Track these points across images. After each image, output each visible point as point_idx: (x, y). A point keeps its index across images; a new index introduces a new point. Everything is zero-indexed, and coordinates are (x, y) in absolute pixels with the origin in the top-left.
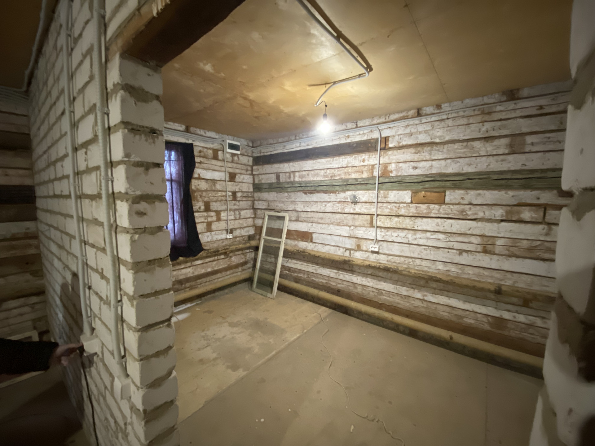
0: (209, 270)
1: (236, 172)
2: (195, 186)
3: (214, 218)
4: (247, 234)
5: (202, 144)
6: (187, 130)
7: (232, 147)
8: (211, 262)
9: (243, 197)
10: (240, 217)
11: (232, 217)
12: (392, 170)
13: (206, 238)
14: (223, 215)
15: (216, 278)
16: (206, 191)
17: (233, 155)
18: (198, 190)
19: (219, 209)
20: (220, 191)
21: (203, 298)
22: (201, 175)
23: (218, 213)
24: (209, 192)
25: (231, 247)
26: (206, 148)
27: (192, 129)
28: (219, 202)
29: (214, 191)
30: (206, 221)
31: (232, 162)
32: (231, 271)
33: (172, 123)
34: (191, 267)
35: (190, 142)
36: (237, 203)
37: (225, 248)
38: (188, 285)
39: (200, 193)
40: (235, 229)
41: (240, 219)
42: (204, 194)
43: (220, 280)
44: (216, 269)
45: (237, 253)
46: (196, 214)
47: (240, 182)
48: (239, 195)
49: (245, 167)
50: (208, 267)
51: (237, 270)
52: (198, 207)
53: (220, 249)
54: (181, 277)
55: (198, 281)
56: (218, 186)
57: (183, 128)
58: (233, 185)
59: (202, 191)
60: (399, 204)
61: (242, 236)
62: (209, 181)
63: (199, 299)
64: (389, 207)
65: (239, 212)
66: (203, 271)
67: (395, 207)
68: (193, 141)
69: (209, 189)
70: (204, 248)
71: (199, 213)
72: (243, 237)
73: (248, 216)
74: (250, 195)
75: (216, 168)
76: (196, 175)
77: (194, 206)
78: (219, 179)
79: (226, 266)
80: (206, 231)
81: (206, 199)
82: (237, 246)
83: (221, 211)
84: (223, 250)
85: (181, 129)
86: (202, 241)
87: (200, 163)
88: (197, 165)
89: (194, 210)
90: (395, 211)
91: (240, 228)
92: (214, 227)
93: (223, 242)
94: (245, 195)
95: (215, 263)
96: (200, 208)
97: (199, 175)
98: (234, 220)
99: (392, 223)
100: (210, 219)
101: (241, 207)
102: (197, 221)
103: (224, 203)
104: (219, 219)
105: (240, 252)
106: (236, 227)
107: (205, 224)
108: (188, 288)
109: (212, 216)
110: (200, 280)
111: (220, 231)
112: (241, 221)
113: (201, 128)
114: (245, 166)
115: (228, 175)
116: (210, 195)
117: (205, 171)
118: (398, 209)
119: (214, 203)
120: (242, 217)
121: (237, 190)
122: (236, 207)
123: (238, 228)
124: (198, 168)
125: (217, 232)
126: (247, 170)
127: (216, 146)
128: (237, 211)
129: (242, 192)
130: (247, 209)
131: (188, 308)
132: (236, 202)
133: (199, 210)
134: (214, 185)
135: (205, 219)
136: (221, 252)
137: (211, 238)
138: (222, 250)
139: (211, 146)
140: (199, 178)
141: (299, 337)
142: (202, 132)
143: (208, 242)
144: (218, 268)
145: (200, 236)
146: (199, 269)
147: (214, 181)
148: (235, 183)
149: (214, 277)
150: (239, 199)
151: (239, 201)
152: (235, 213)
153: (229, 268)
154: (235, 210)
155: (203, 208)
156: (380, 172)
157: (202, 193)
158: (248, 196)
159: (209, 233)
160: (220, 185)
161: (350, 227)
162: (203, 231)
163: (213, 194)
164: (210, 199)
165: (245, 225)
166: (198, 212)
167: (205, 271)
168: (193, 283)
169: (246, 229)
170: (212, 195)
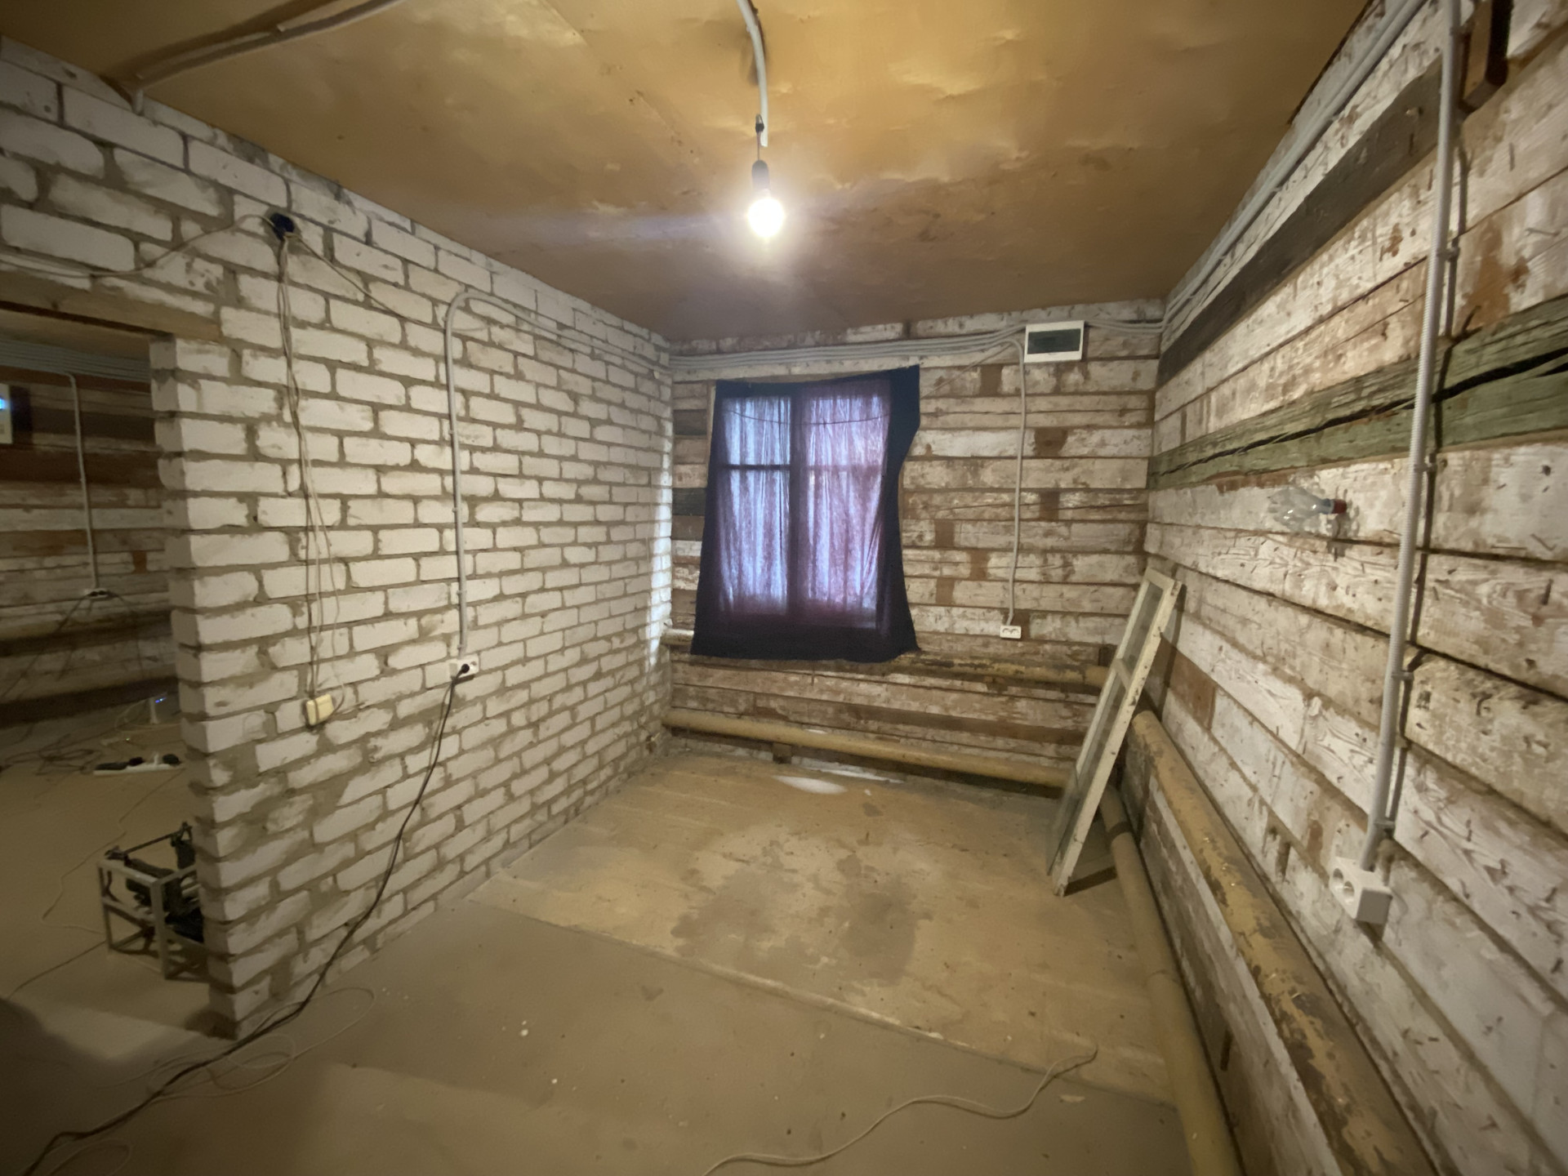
0: (935, 710)
1: (1068, 424)
2: (913, 478)
3: (965, 571)
4: (1096, 639)
5: (947, 360)
6: (908, 334)
7: (1043, 343)
8: (940, 689)
9: (1092, 507)
10: (1066, 576)
11: (1033, 575)
13: (932, 619)
14: (997, 564)
16: (940, 491)
17: (1061, 368)
18: (920, 490)
19: (981, 545)
20: (992, 490)
21: (911, 778)
22: (933, 447)
23: (979, 556)
24: (953, 494)
26: (960, 368)
27: (921, 327)
28: (985, 524)
29: (971, 490)
30: (937, 573)
31: (1057, 391)
32: (1012, 743)
33: (868, 329)
34: (885, 686)
35: (913, 362)
36: (1063, 530)
38: (873, 725)
39: (925, 498)
40: (1044, 614)
41: (1065, 581)
42: (937, 499)
43: (969, 751)
45: (1040, 692)
46: (908, 554)
47: (1081, 457)
48: (1072, 500)
49: (1114, 402)
50: (932, 702)
51: (1035, 747)
52: (916, 534)
54: (857, 701)
55: (901, 727)
56: (988, 477)
57: (894, 330)
58: (1047, 470)
59: (932, 492)
61: (1069, 643)
62: (956, 462)
63: (901, 774)
64: (1483, 590)
65: (1063, 557)
66: (914, 707)
67: (1521, 595)
68: (921, 358)
69: (953, 485)
70: (920, 645)
71: (917, 552)
72: (1075, 648)
73: (1109, 576)
74: (1127, 502)
75: (986, 421)
76: (918, 451)
77: (906, 531)
78: (994, 453)
79: (991, 718)
80: (934, 602)
81: (941, 514)
83: (993, 550)
85: (891, 335)
86: (917, 628)
87: (936, 414)
88: (924, 421)
89: (904, 541)
90: (1514, 638)
91: (1064, 614)
92: (960, 593)
93: (986, 645)
94: (1103, 500)
95: (954, 696)
96: (921, 537)
97: (929, 447)
98: (1040, 583)
99: (1485, 744)
100: (947, 571)
101: (1076, 541)
102: (907, 569)
103: (1005, 527)
104: (980, 574)
105: (1052, 694)
106: (1045, 605)
107: (932, 584)
109: (957, 564)
110: (908, 728)
111: (982, 611)
112: (1070, 592)
113: (944, 316)
114: (1113, 398)
115: (1030, 438)
116: (956, 501)
117: (948, 436)
118: (1538, 620)
119: (969, 527)
120: (1074, 578)
121: (1063, 485)
122: (1050, 542)
123: (1054, 613)
124: (926, 429)
125: (969, 611)
126: (1123, 412)
127: (990, 355)
128: (1058, 556)
129: (1087, 490)
130: (1106, 551)
132: (1053, 524)
133: (919, 544)
134: (975, 474)
135: (935, 569)
137: (947, 625)
139: (978, 358)
140: (929, 457)
142: (952, 326)
143: (936, 633)
145: (914, 612)
146: (904, 697)
147: (975, 462)
148: (1058, 463)
150: (1069, 514)
151: (1069, 523)
152: (1046, 561)
154: (1045, 552)
155: (929, 537)
157: (931, 498)
158: (1119, 506)
159: (942, 610)
160: (993, 471)
161: (1309, 696)
162: (926, 599)
163: (968, 499)
164: (954, 514)
165: (1087, 606)
166: (914, 546)
167: (922, 710)
168: (887, 727)
169: (1091, 623)
170: (961, 504)
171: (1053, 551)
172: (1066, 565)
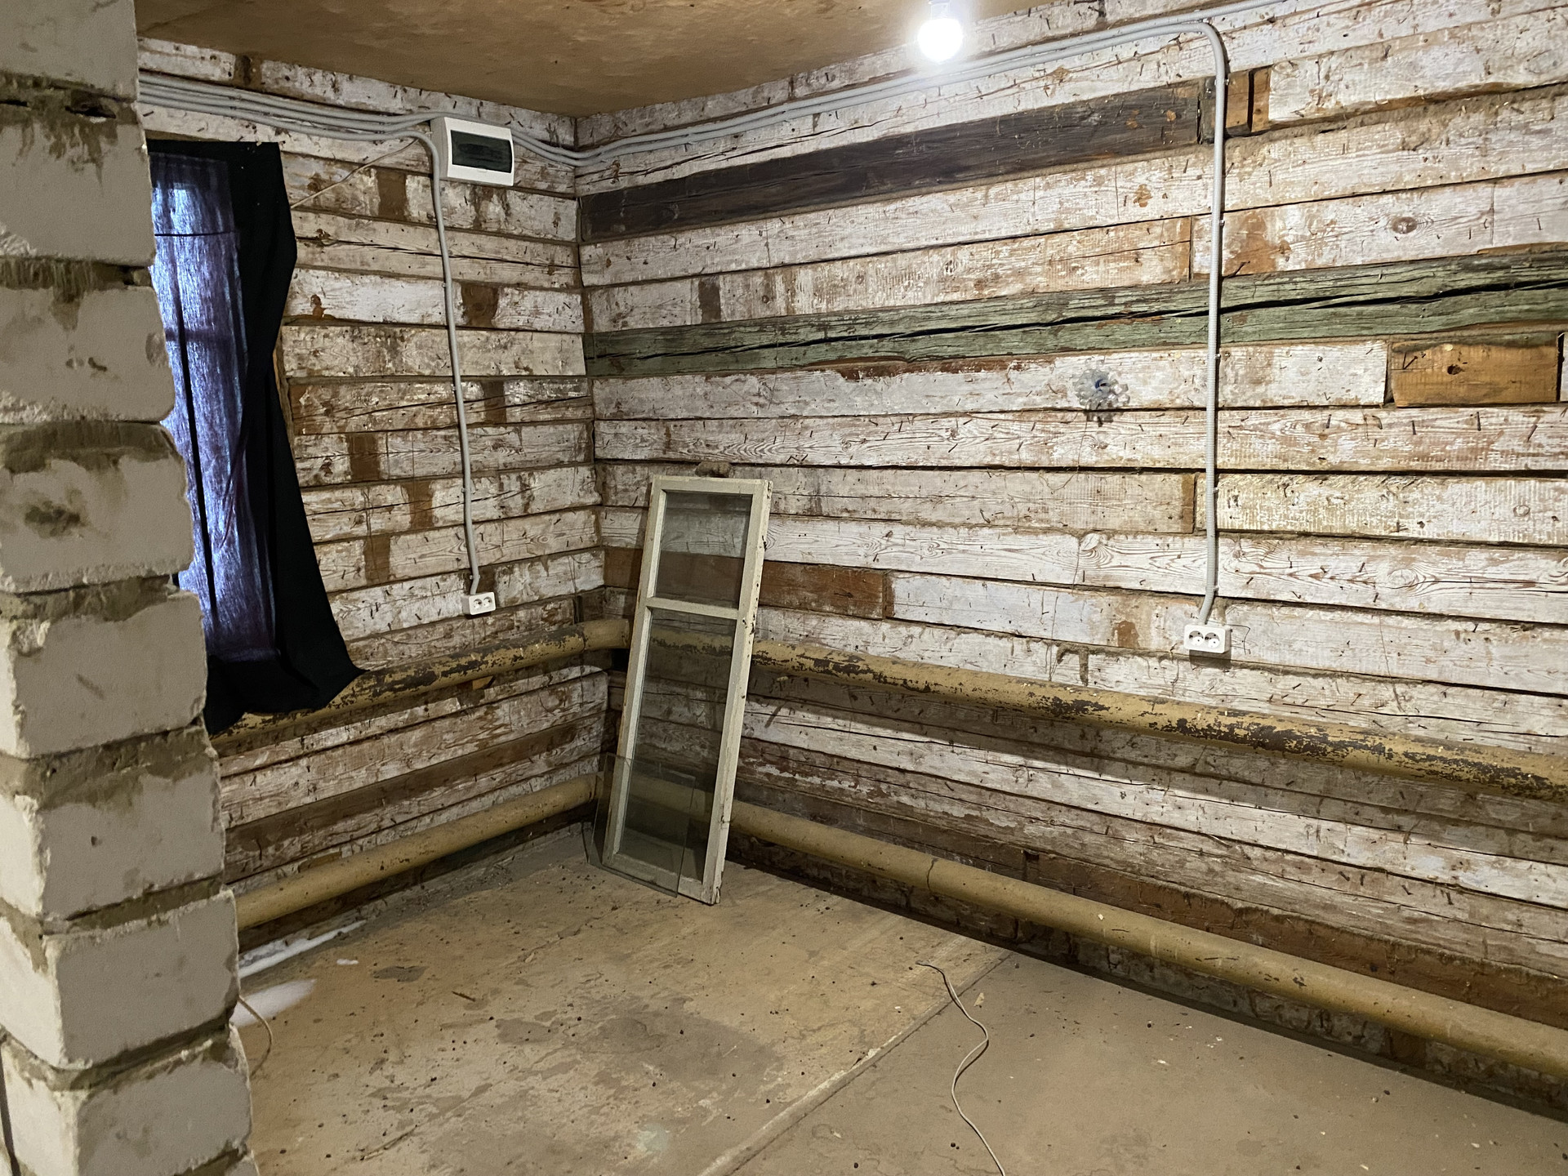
0: (391, 771)
1: (496, 279)
2: (300, 357)
3: (402, 518)
4: (567, 589)
5: (324, 147)
6: (246, 78)
7: (472, 150)
8: (392, 731)
9: (540, 402)
10: (527, 506)
11: (490, 510)
12: (1289, 239)
13: (365, 614)
14: (444, 499)
15: (425, 809)
16: (355, 381)
17: (481, 193)
18: (316, 380)
19: (420, 472)
20: (421, 378)
21: (367, 909)
22: (324, 302)
23: (418, 489)
24: (368, 387)
25: (489, 658)
26: (343, 163)
27: (269, 70)
28: (419, 434)
29: (394, 378)
30: (361, 530)
31: (478, 227)
32: (498, 775)
33: (168, 47)
34: (304, 762)
35: (264, 135)
36: (513, 438)
37: (463, 661)
38: (292, 846)
39: (326, 395)
40: (509, 566)
41: (526, 515)
42: (346, 396)
43: (444, 817)
44: (419, 765)
45: (521, 684)
46: (311, 500)
47: (517, 330)
48: (517, 393)
49: (541, 253)
50: (382, 757)
51: (523, 768)
52: (320, 462)
53: (438, 670)
54: (256, 812)
55: (340, 826)
56: (413, 357)
57: (222, 66)
58: (483, 347)
59: (335, 383)
60: (1326, 413)
61: (543, 602)
62: (365, 329)
63: (354, 913)
64: (1276, 427)
65: (519, 478)
66: (360, 779)
67: (1307, 426)
68: (278, 132)
69: (365, 372)
70: (360, 664)
71: (326, 495)
72: (549, 607)
73: (569, 500)
74: (572, 394)
75: (396, 262)
76: (300, 306)
77: (302, 459)
78: (414, 319)
79: (471, 748)
80: (364, 582)
81: (354, 424)
82: (521, 652)
83: (435, 478)
84: (452, 671)
85: (217, 74)
86: (345, 635)
87: (320, 240)
88: (302, 252)
89: (302, 479)
90: (1306, 449)
91: (532, 561)
92: (400, 559)
93: (448, 635)
94: (548, 393)
95: (416, 735)
96: (327, 467)
97: (316, 300)
98: (499, 520)
99: (1293, 511)
100: (378, 523)
101: (530, 454)
102: (316, 532)
103: (445, 438)
104: (423, 521)
105: (537, 681)
106: (510, 553)
107: (358, 547)
108: (293, 860)
109: (390, 508)
110: (351, 823)
111: (434, 579)
112: (533, 527)
113: (312, 64)
114: (539, 247)
115: (456, 297)
116: (375, 399)
117: (344, 283)
118: (1323, 436)
119: (396, 442)
120: (535, 507)
121: (505, 372)
122: (502, 457)
123: (520, 561)
124: (307, 267)
125: (419, 583)
126: (552, 268)
127: (391, 151)
128: (514, 477)
129: (532, 378)
130: (559, 464)
131: (302, 956)
132: (502, 429)
133: (327, 480)
134: (394, 351)
135: (359, 522)
136: (442, 681)
137: (389, 618)
138: (445, 674)
139: (371, 153)
140: (319, 319)
141: (844, 1084)
142: (318, 84)
143: (376, 635)
144: (434, 761)
145: (336, 607)
146: (340, 769)
147: (391, 331)
148: (493, 336)
149: (412, 806)
150: (516, 415)
151: (519, 426)
152: (501, 485)
153: (487, 759)
154: (499, 472)
155: (341, 466)
156: (1226, 254)
157: (335, 395)
158: (561, 401)
159: (378, 592)
160: (419, 347)
161: (1081, 536)
162: (352, 580)
163: (392, 392)
164: (375, 422)
165: (555, 545)
166: (318, 486)
167: (372, 780)
168: (317, 838)
169: (559, 567)
170: (383, 404)
171: (507, 469)
172: (525, 488)
